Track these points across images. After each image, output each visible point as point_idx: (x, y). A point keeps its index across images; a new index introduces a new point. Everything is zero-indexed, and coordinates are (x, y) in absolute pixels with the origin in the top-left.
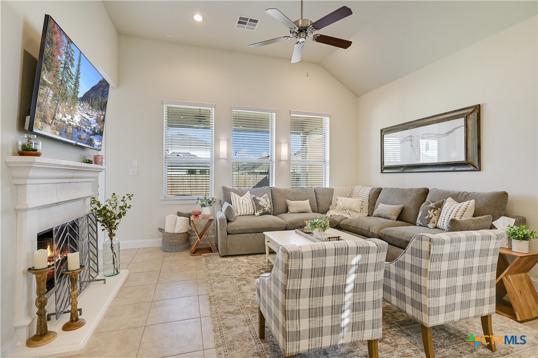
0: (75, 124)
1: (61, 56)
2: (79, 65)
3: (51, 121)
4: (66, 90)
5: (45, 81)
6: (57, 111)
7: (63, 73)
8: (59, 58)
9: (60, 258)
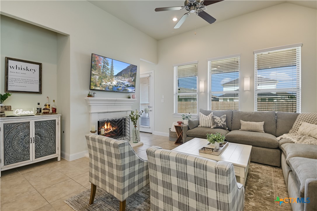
0: (113, 85)
1: (101, 64)
2: (112, 64)
3: (99, 86)
4: (106, 74)
5: (94, 74)
6: (102, 82)
7: (103, 69)
8: (100, 65)
9: (111, 130)
